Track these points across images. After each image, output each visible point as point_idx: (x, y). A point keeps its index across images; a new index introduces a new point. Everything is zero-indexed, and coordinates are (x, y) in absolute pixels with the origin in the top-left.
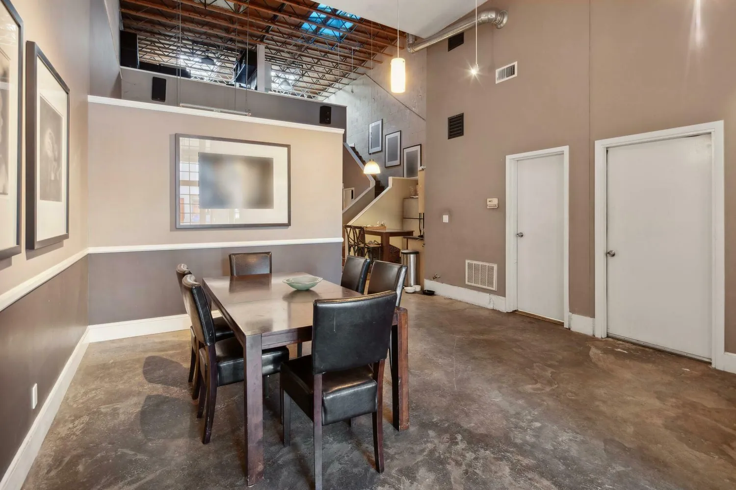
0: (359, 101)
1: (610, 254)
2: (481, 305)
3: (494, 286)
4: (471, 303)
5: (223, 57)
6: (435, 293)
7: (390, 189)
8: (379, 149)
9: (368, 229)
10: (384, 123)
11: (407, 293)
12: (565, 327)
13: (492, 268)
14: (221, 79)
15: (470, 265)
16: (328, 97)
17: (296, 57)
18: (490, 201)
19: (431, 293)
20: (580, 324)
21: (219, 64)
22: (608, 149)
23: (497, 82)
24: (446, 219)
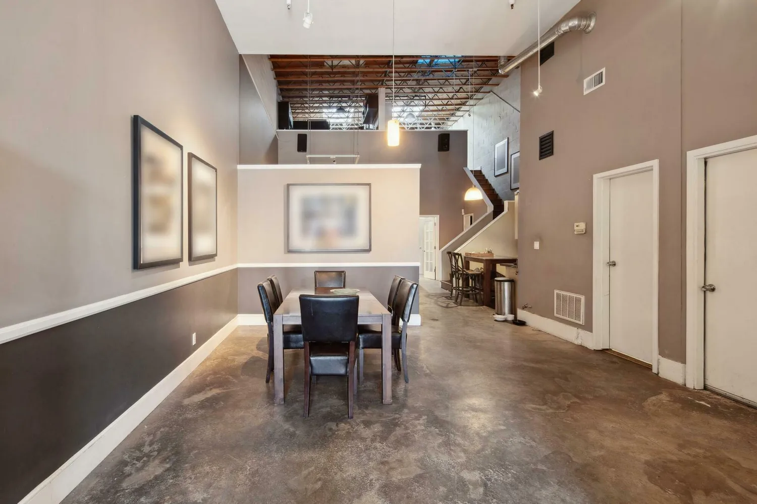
0: (485, 121)
1: (707, 289)
2: (569, 340)
3: (581, 320)
4: (559, 336)
5: (353, 105)
6: (527, 324)
7: (505, 214)
8: (505, 170)
9: (472, 256)
10: (510, 141)
11: (496, 320)
12: (653, 371)
13: (578, 300)
14: (356, 122)
15: (558, 295)
16: (456, 121)
17: (416, 90)
18: (577, 226)
19: (522, 323)
20: (669, 370)
21: (352, 110)
22: (707, 160)
23: (585, 93)
24: (537, 245)
